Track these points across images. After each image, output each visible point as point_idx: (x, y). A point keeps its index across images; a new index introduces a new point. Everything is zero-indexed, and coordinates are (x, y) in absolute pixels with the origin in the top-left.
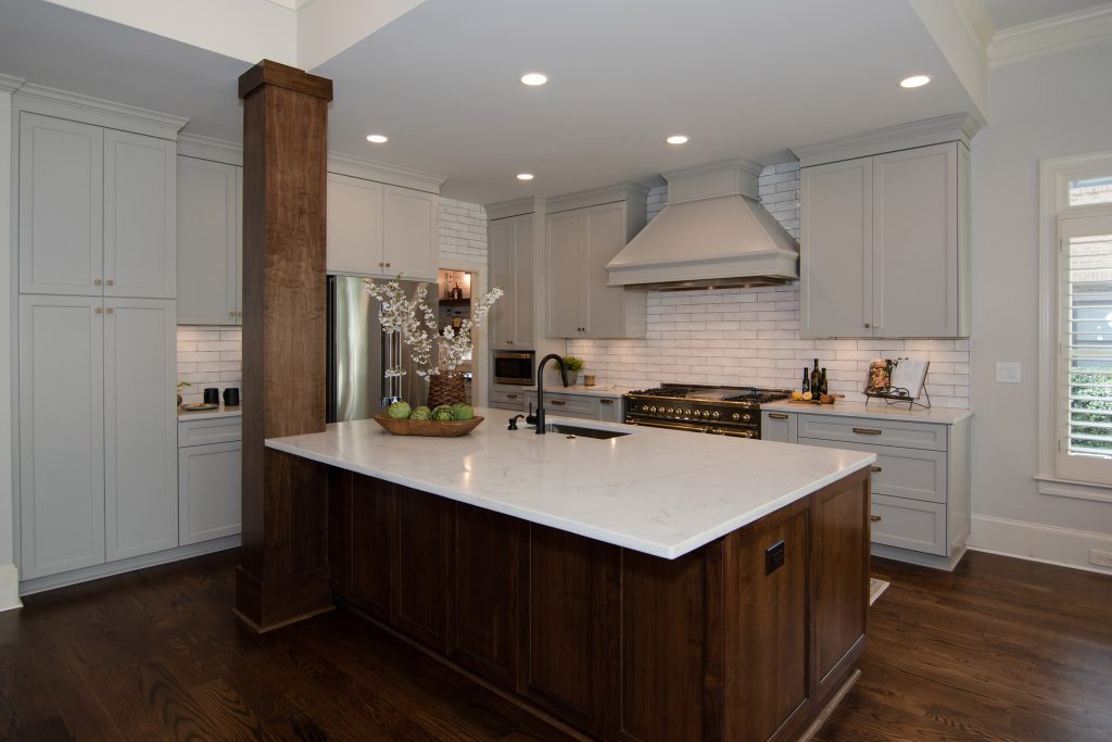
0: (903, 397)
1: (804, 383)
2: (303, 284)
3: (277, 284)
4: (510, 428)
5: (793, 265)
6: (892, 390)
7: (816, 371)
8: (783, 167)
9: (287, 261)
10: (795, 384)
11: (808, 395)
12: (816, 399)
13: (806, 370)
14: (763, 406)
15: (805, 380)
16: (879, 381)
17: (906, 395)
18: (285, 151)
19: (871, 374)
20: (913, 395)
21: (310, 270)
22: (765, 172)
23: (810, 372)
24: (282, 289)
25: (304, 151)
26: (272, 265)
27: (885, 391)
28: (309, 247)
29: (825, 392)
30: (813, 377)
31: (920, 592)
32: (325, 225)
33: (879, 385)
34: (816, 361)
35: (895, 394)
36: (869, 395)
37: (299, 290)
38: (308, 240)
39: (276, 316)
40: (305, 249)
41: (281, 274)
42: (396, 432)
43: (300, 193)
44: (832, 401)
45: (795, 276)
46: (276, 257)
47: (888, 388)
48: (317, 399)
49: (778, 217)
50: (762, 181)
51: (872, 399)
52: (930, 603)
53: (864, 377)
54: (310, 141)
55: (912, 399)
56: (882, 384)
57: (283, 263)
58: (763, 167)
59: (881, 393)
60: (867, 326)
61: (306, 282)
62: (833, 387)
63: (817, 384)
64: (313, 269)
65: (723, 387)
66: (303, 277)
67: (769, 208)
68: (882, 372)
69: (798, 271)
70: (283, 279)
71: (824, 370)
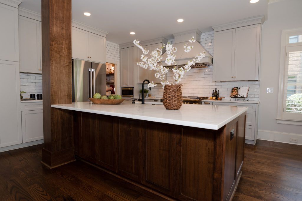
0: (242, 97)
1: (213, 95)
2: (63, 53)
3: (54, 52)
4: (133, 103)
5: (211, 60)
6: (238, 95)
7: (216, 91)
8: (207, 33)
9: (58, 44)
10: (210, 95)
11: (214, 98)
12: (217, 99)
13: (213, 91)
14: (202, 100)
15: (213, 94)
16: (234, 93)
17: (243, 97)
18: (56, 6)
19: (232, 91)
20: (245, 96)
21: (66, 49)
22: (203, 34)
23: (214, 92)
24: (56, 54)
25: (63, 8)
26: (52, 45)
27: (236, 96)
28: (65, 41)
29: (219, 97)
30: (215, 93)
31: (249, 150)
32: (71, 34)
33: (235, 94)
34: (216, 88)
35: (239, 96)
36: (231, 97)
37: (62, 55)
38: (65, 39)
39: (54, 63)
40: (64, 42)
41: (56, 49)
42: (97, 103)
43: (62, 22)
44: (221, 99)
45: (212, 63)
46: (54, 43)
47: (237, 95)
48: (69, 92)
49: (206, 48)
50: (201, 37)
51: (232, 99)
52: (253, 153)
53: (230, 92)
54: (65, 4)
55: (244, 98)
56: (236, 94)
57: (56, 45)
58: (202, 33)
59: (235, 97)
60: (232, 77)
61: (64, 53)
62: (220, 96)
63: (216, 95)
64: (67, 49)
65: (189, 97)
66: (63, 51)
67: (203, 45)
68: (235, 91)
69: (212, 62)
70: (56, 51)
71: (218, 91)
